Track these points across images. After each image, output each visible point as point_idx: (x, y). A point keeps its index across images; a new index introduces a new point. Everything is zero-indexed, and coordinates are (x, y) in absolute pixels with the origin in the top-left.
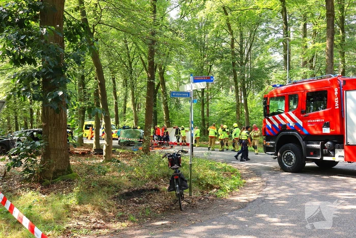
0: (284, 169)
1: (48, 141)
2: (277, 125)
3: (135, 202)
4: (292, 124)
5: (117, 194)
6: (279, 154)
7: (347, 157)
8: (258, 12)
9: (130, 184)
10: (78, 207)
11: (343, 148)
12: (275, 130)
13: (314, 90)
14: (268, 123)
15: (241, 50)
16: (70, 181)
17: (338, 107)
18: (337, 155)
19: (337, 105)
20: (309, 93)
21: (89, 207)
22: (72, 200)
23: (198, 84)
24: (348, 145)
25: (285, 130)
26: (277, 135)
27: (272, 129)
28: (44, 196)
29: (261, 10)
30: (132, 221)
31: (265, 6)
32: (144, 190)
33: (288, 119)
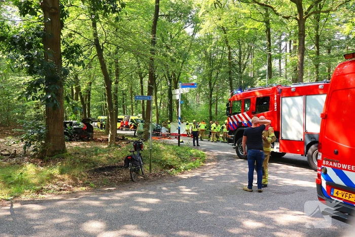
0: (240, 157)
1: (49, 129)
2: (236, 122)
3: (105, 175)
4: (245, 122)
5: (93, 168)
6: (236, 145)
7: (281, 149)
8: (247, 31)
9: (106, 162)
10: (60, 176)
11: (279, 142)
12: (234, 126)
13: (262, 96)
14: (230, 121)
15: (240, 61)
16: (63, 158)
17: (276, 110)
18: (275, 147)
19: (276, 108)
20: (258, 99)
21: (66, 177)
22: (56, 171)
23: (184, 89)
24: (282, 139)
25: (241, 127)
26: (236, 130)
27: (233, 125)
28: (42, 168)
29: (248, 30)
30: (92, 187)
31: (252, 27)
32: (115, 167)
33: (243, 118)
